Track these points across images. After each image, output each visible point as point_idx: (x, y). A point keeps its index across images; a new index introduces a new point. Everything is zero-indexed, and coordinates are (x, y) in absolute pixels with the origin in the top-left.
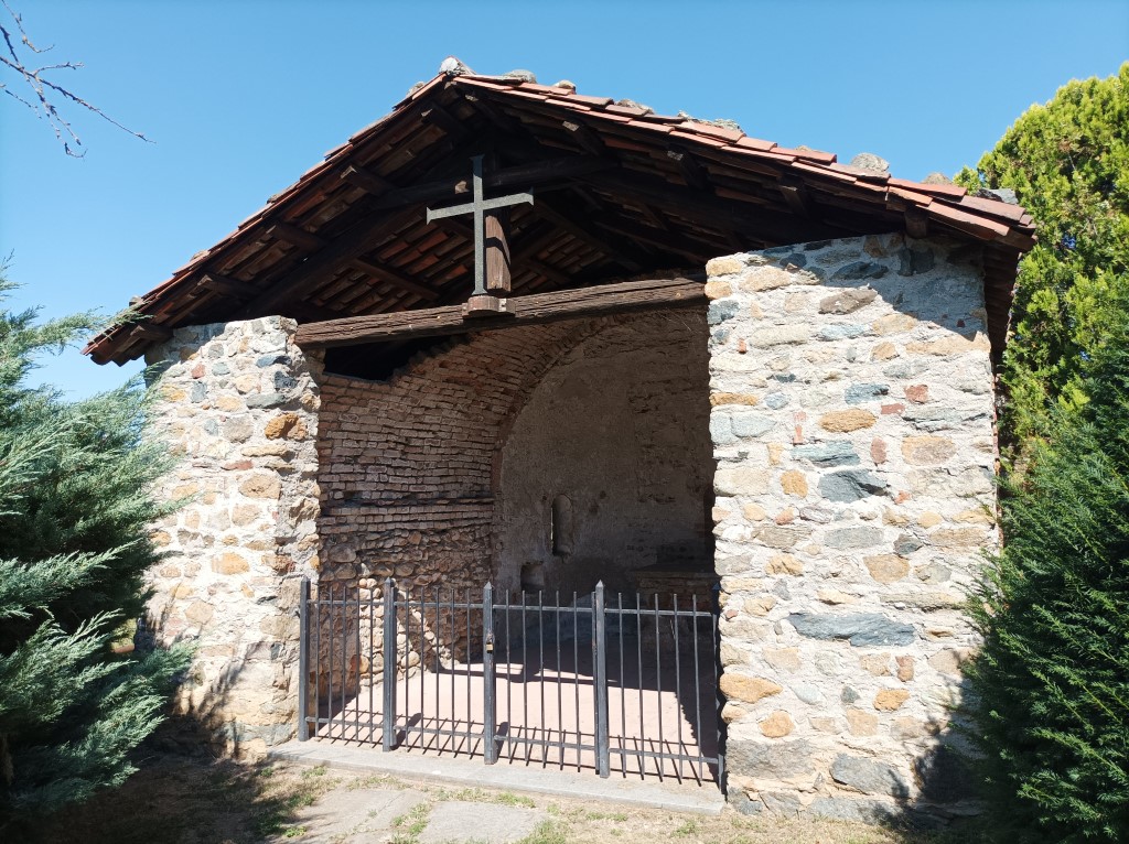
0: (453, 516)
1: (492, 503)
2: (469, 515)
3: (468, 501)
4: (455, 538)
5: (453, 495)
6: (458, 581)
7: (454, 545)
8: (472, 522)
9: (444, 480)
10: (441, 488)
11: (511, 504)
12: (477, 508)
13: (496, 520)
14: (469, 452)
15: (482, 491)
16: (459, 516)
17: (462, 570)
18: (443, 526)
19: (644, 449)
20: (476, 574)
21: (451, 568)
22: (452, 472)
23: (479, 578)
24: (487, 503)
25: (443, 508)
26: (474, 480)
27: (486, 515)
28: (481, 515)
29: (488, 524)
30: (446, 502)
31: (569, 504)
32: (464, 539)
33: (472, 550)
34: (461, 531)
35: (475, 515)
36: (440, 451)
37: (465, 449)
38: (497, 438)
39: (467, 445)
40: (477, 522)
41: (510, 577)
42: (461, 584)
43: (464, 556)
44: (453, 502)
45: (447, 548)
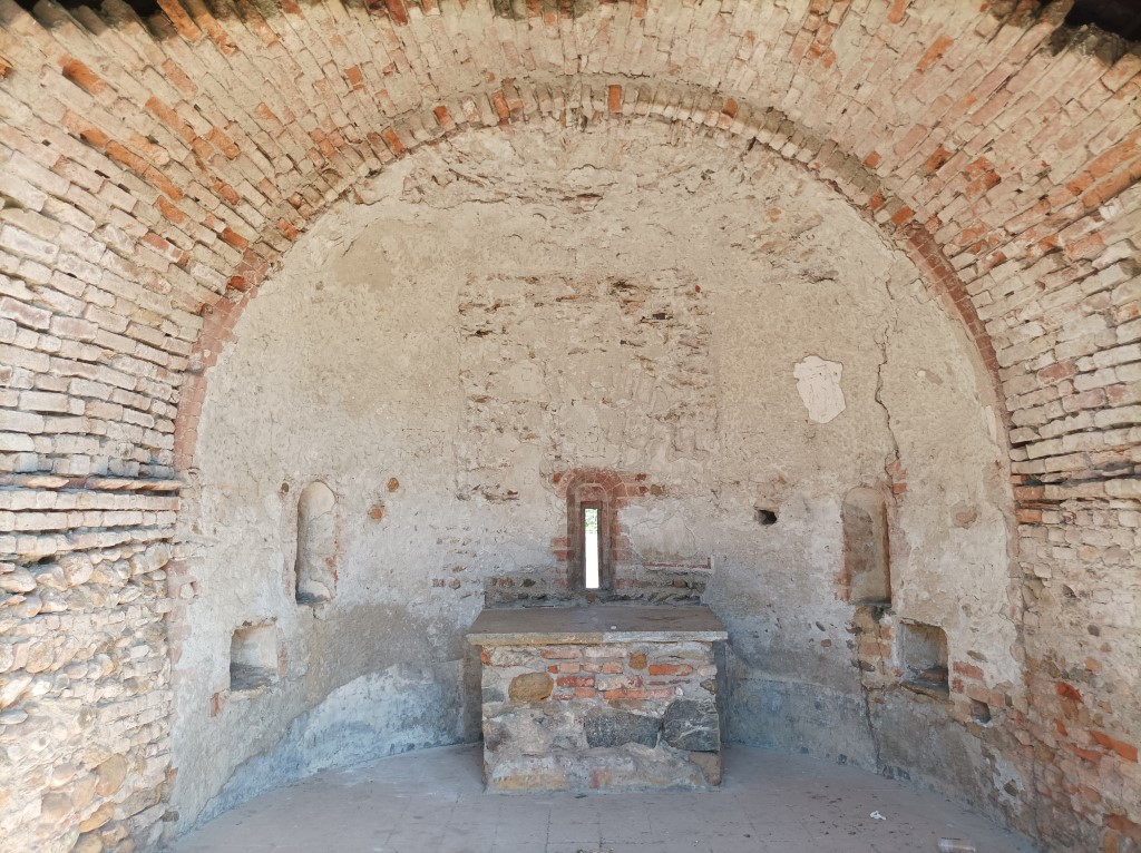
0: (75, 520)
1: (176, 492)
2: (120, 519)
3: (119, 483)
4: (78, 579)
5: (80, 467)
6: (80, 690)
7: (73, 594)
8: (126, 536)
9: (55, 425)
10: (45, 445)
11: (217, 498)
12: (142, 502)
13: (182, 531)
14: (127, 365)
15: (153, 463)
16: (93, 520)
17: (94, 660)
18: (45, 547)
19: (472, 404)
20: (130, 665)
21: (64, 657)
22: (77, 407)
23: (139, 673)
24: (166, 493)
25: (49, 500)
26: (136, 435)
27: (164, 519)
28: (150, 519)
29: (164, 541)
30: (59, 483)
31: (331, 499)
32: (102, 579)
33: (122, 607)
34: (96, 558)
35: (134, 518)
36: (49, 344)
37: (118, 356)
38: (196, 346)
39: (125, 345)
40: (138, 536)
41: (208, 660)
42: (90, 695)
43: (101, 620)
44: (77, 483)
45: (54, 606)
